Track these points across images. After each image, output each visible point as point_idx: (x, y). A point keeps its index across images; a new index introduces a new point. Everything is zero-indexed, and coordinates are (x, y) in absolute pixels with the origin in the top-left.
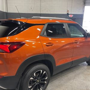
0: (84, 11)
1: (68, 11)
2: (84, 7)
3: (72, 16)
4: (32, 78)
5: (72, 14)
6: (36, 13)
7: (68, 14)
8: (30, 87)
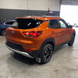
0: (60, 9)
1: (49, 9)
2: (60, 6)
3: (52, 12)
4: (46, 52)
5: (52, 11)
6: (24, 9)
7: (49, 11)
8: (45, 57)
